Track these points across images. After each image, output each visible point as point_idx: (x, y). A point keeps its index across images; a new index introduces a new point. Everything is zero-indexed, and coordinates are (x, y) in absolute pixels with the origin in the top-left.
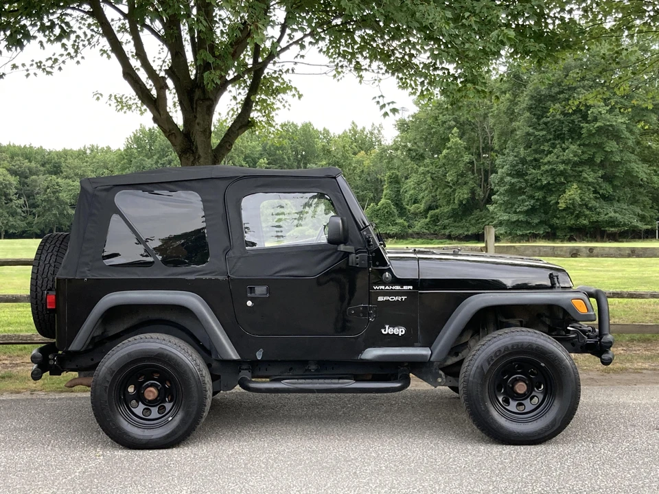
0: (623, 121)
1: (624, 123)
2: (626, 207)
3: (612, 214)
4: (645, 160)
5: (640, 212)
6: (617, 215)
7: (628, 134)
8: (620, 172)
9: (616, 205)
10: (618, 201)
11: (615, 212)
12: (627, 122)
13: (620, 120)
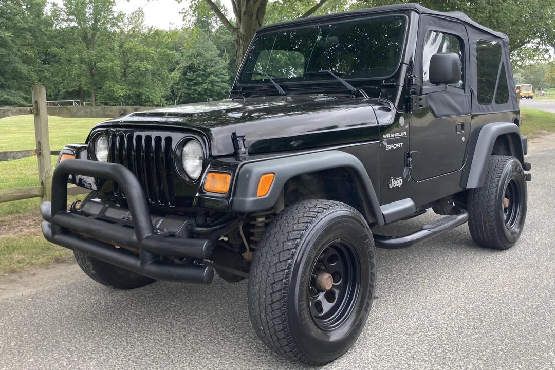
0: (9, 35)
1: (9, 37)
2: (14, 92)
3: (6, 96)
4: (24, 62)
5: (24, 95)
6: (9, 97)
7: (12, 44)
8: (8, 69)
9: (8, 90)
10: (9, 88)
11: (8, 95)
12: (12, 36)
13: (7, 34)
